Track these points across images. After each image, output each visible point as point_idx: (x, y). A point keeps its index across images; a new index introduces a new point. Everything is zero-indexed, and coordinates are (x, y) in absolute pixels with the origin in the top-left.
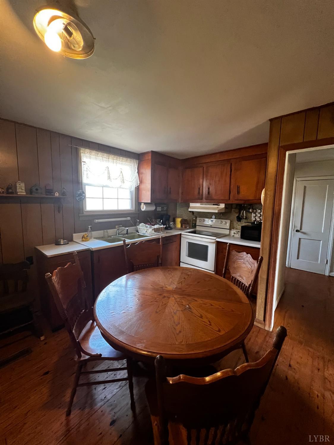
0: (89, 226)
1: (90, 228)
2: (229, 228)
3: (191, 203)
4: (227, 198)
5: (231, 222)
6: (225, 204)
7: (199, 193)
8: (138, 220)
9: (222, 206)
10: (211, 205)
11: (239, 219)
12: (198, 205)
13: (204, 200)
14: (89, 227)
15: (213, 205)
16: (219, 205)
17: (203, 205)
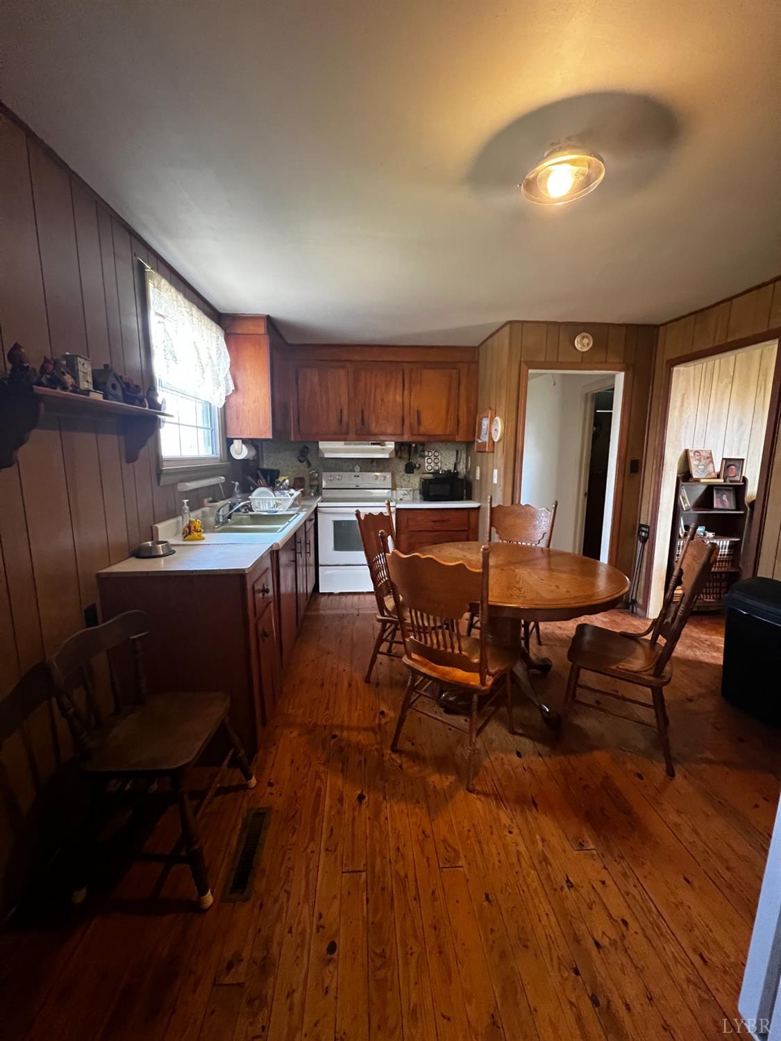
0: (186, 501)
1: (187, 505)
2: (390, 487)
3: (321, 440)
4: (399, 431)
5: (392, 475)
6: (395, 443)
7: (341, 421)
8: (237, 483)
9: (391, 446)
10: (369, 444)
11: (410, 469)
12: (339, 445)
13: (352, 435)
14: (183, 503)
15: (372, 444)
16: (384, 445)
17: (350, 444)
